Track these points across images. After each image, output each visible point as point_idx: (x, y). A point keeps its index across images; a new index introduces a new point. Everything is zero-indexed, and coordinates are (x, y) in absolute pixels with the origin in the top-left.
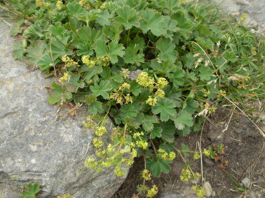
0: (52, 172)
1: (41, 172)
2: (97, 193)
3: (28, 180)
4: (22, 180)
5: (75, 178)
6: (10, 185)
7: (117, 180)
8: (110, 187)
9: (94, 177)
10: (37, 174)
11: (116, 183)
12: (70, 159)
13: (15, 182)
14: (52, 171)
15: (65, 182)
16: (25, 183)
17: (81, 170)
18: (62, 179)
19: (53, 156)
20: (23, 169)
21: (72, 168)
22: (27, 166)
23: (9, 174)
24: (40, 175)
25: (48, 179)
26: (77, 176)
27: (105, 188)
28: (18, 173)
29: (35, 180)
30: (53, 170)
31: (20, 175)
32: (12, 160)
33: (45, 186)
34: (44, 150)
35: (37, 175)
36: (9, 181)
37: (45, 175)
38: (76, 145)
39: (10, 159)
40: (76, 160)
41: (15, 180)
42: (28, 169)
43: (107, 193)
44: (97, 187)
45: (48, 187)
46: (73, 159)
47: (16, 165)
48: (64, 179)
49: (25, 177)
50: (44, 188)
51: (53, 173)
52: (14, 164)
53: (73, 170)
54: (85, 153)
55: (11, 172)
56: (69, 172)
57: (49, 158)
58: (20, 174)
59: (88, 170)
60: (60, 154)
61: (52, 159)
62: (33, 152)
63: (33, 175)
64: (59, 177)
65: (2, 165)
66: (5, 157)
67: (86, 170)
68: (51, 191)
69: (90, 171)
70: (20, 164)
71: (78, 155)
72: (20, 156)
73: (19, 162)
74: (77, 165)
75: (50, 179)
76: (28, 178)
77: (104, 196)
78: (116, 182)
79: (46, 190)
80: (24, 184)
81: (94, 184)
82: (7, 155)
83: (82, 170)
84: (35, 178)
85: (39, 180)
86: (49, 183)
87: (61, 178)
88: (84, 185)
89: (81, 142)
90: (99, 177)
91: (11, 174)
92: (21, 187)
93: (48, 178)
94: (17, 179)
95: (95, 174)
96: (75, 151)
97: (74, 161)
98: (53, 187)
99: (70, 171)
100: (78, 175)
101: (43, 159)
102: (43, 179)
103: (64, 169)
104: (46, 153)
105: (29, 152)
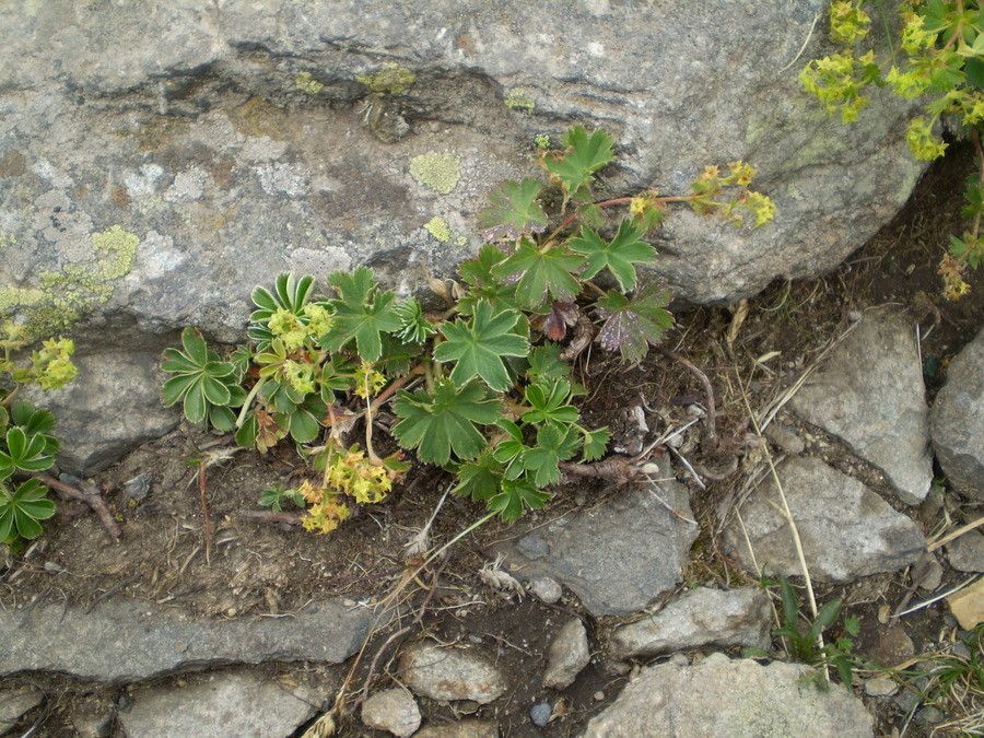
0: (667, 96)
1: (625, 92)
2: (800, 230)
3: (573, 116)
4: (550, 110)
5: (740, 143)
6: (489, 133)
7: (876, 199)
8: (845, 221)
9: (800, 163)
10: (609, 95)
11: (868, 211)
12: (734, 67)
13: (519, 115)
14: (670, 93)
15: (704, 151)
16: (558, 124)
17: (766, 117)
18: (695, 134)
19: (671, 40)
20: (556, 70)
21: (736, 101)
22: (573, 62)
23: (503, 81)
24: (621, 103)
25: (648, 122)
26: (750, 138)
27: (829, 218)
28: (540, 83)
29: (597, 119)
30: (673, 92)
31: (543, 91)
32: (515, 32)
33: (631, 150)
34: (638, 16)
35: (608, 101)
36: (486, 116)
37: (641, 104)
38: (766, 18)
39: (504, 29)
40: (757, 75)
41: (521, 109)
42: (574, 74)
43: (832, 240)
44: (804, 207)
45: (641, 152)
46: (745, 67)
47: (530, 53)
48: (705, 138)
49: (559, 103)
50: (626, 156)
51: (670, 103)
52: (523, 46)
53: (737, 110)
54: (792, 53)
55: (509, 75)
56: (722, 117)
57: (659, 49)
58: (546, 87)
59: (790, 128)
60: (699, 39)
61: (671, 52)
62: (594, 17)
63: (593, 96)
64: (688, 126)
65: (474, 46)
66: (488, 20)
67: (783, 125)
68: (650, 169)
69: (793, 135)
70: (546, 50)
71: (765, 55)
72: (545, 22)
73: (543, 45)
74: (755, 97)
75: (653, 126)
76: (572, 106)
77: (818, 250)
78: (869, 205)
79: (634, 166)
80: (552, 127)
81: (795, 194)
82: (497, 13)
83: (768, 120)
84: (600, 112)
85: (614, 120)
86: (648, 139)
87: (693, 128)
88: (763, 185)
89: (781, 11)
90: (817, 171)
91: (512, 81)
92: (539, 139)
93: (650, 118)
94: (528, 105)
95: (806, 152)
96: (757, 36)
97: (749, 76)
98: (660, 158)
99: (728, 114)
100: (753, 135)
101: (634, 47)
102: (630, 119)
103: (709, 97)
104: (646, 30)
105: (578, 17)
